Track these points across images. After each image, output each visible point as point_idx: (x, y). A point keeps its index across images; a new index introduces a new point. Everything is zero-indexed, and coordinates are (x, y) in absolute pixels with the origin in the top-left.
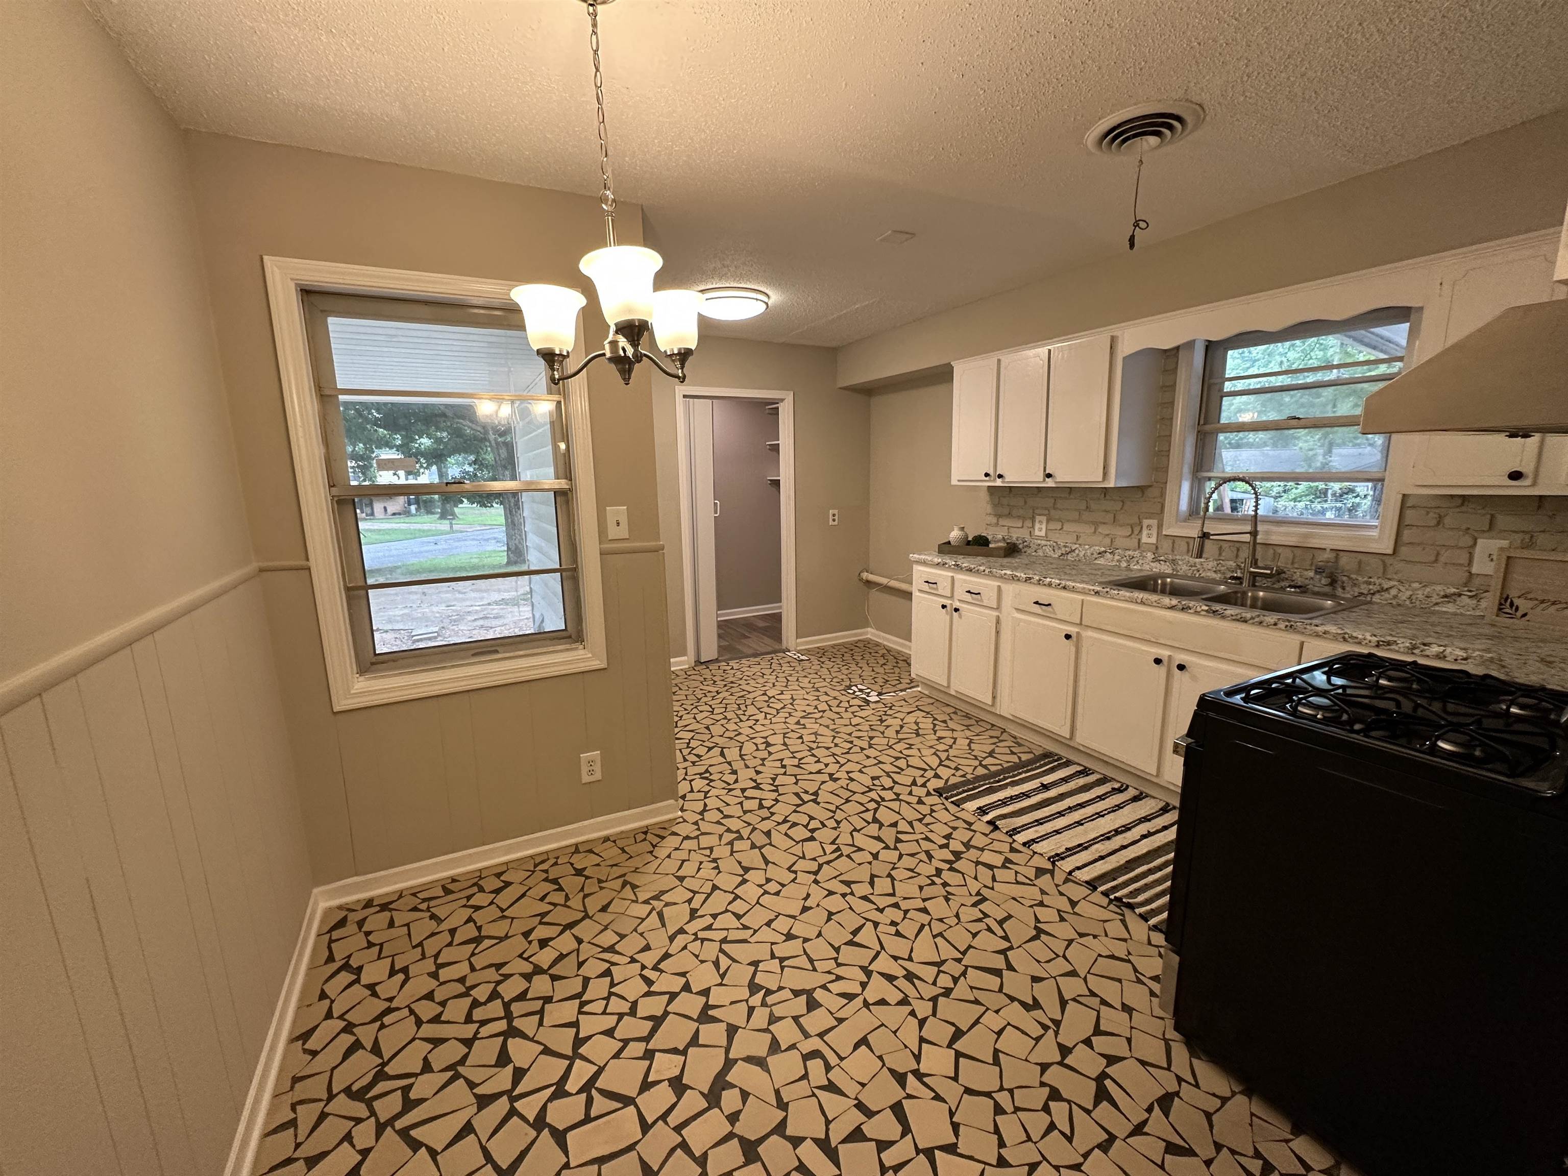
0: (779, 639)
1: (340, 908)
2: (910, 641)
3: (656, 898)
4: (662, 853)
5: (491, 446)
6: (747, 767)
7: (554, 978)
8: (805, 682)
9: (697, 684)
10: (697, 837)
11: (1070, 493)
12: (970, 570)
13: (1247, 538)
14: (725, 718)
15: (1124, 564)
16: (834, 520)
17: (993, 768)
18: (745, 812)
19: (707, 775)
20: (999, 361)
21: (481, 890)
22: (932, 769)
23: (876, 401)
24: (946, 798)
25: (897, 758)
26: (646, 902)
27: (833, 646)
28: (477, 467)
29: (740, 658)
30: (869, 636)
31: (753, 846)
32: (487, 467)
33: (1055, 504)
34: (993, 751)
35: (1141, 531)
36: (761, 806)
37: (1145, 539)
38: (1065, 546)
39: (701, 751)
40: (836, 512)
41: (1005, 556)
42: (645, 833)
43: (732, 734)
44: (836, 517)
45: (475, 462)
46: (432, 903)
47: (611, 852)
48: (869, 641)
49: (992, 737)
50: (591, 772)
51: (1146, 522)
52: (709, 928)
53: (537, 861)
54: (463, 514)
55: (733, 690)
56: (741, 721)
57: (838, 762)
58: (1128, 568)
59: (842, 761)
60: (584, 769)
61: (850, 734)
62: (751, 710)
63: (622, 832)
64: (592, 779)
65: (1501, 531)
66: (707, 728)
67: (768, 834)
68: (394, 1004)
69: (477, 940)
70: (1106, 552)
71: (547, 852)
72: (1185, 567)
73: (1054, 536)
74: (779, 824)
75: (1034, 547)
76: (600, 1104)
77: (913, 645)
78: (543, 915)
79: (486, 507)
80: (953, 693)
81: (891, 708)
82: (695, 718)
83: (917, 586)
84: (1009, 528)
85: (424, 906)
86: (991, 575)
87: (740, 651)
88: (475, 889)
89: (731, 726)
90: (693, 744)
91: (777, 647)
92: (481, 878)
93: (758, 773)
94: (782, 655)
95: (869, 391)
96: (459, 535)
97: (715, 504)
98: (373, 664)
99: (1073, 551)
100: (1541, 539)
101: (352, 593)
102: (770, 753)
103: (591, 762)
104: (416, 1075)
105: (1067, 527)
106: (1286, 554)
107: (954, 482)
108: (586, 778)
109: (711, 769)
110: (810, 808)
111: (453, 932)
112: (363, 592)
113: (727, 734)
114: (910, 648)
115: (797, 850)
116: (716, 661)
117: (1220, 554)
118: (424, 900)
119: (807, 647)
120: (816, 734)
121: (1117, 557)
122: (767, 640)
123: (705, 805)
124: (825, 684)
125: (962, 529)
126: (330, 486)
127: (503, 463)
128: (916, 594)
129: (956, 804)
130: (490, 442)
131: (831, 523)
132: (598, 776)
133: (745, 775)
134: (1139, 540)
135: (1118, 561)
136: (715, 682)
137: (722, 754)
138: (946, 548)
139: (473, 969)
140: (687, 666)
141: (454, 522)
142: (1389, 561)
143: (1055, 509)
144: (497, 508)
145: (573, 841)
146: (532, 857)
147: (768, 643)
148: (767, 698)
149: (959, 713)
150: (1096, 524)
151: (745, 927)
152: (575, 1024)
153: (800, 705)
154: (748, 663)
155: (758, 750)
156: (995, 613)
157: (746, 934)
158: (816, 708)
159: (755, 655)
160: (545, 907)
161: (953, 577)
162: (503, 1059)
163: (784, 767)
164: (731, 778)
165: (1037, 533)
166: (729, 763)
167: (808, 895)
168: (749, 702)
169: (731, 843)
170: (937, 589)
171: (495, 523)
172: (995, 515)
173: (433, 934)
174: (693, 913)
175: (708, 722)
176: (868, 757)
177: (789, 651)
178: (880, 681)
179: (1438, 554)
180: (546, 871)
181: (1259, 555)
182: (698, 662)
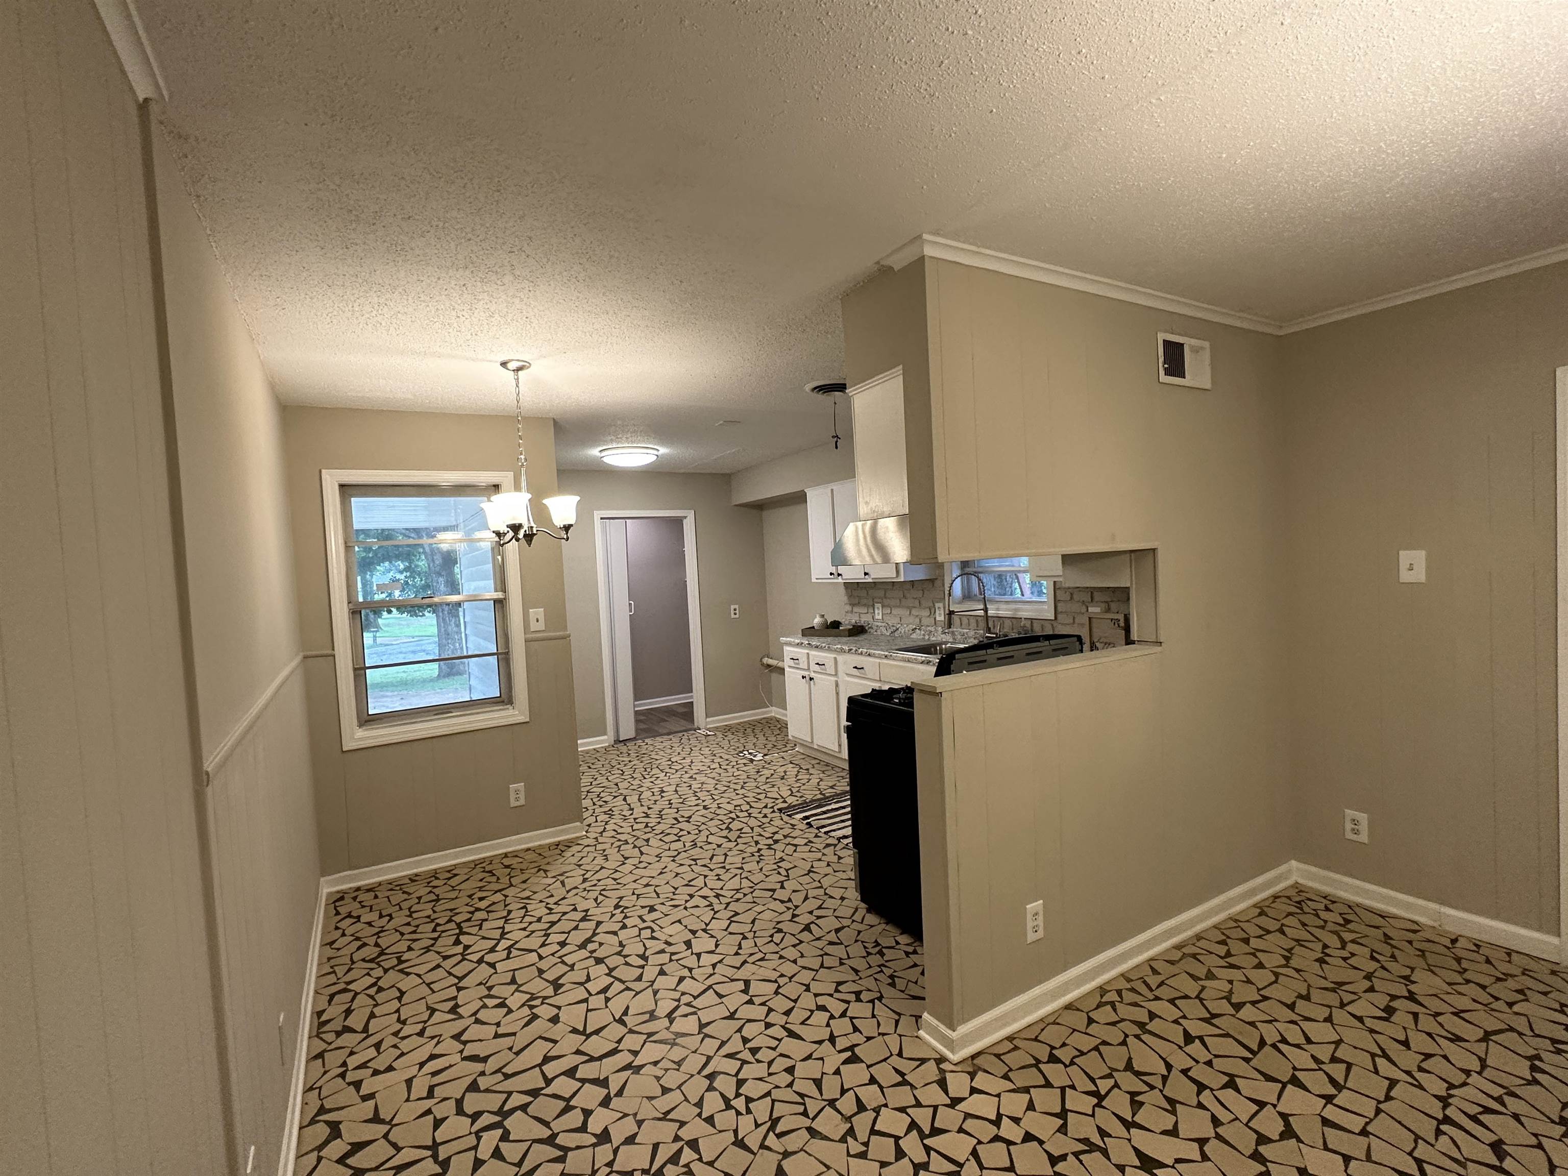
0: (692, 721)
1: (338, 892)
2: (786, 710)
3: (561, 875)
4: (568, 854)
5: (424, 553)
6: (642, 805)
7: (488, 912)
8: (706, 751)
9: (615, 756)
10: (595, 845)
11: (893, 586)
12: (817, 647)
13: (982, 613)
14: (633, 777)
15: (927, 637)
16: (735, 614)
17: (827, 795)
18: (633, 831)
19: (610, 812)
20: (832, 490)
21: (437, 878)
22: (783, 798)
23: (765, 513)
24: (784, 813)
25: (759, 794)
26: (554, 877)
27: (739, 724)
28: (408, 574)
29: (655, 737)
30: (773, 714)
31: (635, 847)
32: (419, 575)
33: (885, 594)
34: (835, 785)
35: (935, 612)
36: (647, 826)
37: (938, 618)
38: (893, 626)
39: (608, 798)
40: (737, 607)
41: (849, 636)
42: (558, 845)
43: (635, 787)
44: (737, 612)
45: (406, 569)
46: (402, 887)
47: (530, 856)
48: (771, 718)
49: (838, 777)
50: (517, 799)
51: (937, 605)
52: (595, 885)
53: (476, 864)
54: (388, 625)
55: (643, 759)
56: (645, 778)
57: (713, 798)
58: (929, 639)
59: (716, 797)
60: (512, 796)
61: (729, 782)
62: (655, 771)
63: (540, 845)
64: (518, 804)
65: (1097, 602)
66: (617, 785)
67: (647, 840)
68: (384, 929)
69: (438, 900)
70: (916, 629)
71: (484, 858)
72: (959, 637)
73: (886, 618)
74: (657, 835)
75: (875, 628)
76: (514, 953)
77: (788, 713)
78: (481, 887)
79: (417, 616)
80: (816, 747)
81: (769, 763)
82: (607, 779)
83: (787, 664)
84: (860, 613)
85: (398, 888)
86: (829, 650)
87: (657, 731)
88: (433, 878)
89: (636, 782)
90: (602, 795)
91: (690, 727)
92: (436, 873)
93: (649, 808)
94: (693, 732)
95: (760, 506)
96: (383, 649)
97: (630, 604)
98: (366, 721)
99: (898, 629)
100: (1113, 606)
101: (358, 672)
102: (662, 797)
103: (517, 791)
104: (404, 952)
105: (895, 611)
106: (1008, 623)
107: (814, 580)
108: (513, 803)
109: (613, 809)
110: (684, 825)
111: (419, 898)
112: (363, 671)
113: (632, 787)
114: (786, 715)
115: (666, 847)
116: (634, 739)
117: (977, 626)
118: (397, 886)
119: (715, 725)
120: (702, 783)
121: (923, 632)
122: (683, 722)
123: (605, 828)
124: (723, 750)
125: (823, 616)
126: (349, 603)
127: (437, 569)
128: (787, 669)
129: (790, 816)
130: (424, 549)
131: (733, 616)
132: (522, 802)
133: (638, 812)
134: (935, 619)
135: (924, 635)
136: (629, 754)
137: (625, 800)
138: (809, 632)
139: (434, 912)
140: (607, 745)
141: (378, 634)
142: (1053, 622)
143: (886, 598)
144: (429, 617)
145: (504, 851)
146: (473, 861)
147: (684, 724)
148: (670, 763)
149: (822, 763)
150: (910, 608)
151: (618, 884)
152: (503, 928)
153: (697, 766)
154: (661, 740)
155: (653, 795)
156: (834, 679)
157: (618, 887)
158: (709, 767)
159: (668, 734)
160: (481, 884)
161: (808, 654)
162: (457, 942)
163: (670, 804)
164: (627, 813)
165: (877, 617)
166: (629, 805)
167: (666, 867)
168: (654, 766)
169: (619, 847)
170: (798, 664)
171: (424, 634)
172: (850, 604)
173: (405, 900)
174: (585, 880)
175: (618, 780)
176: (737, 794)
177: (700, 729)
178: (769, 746)
179: (1074, 618)
180: (484, 868)
181: (991, 625)
182: (618, 741)
